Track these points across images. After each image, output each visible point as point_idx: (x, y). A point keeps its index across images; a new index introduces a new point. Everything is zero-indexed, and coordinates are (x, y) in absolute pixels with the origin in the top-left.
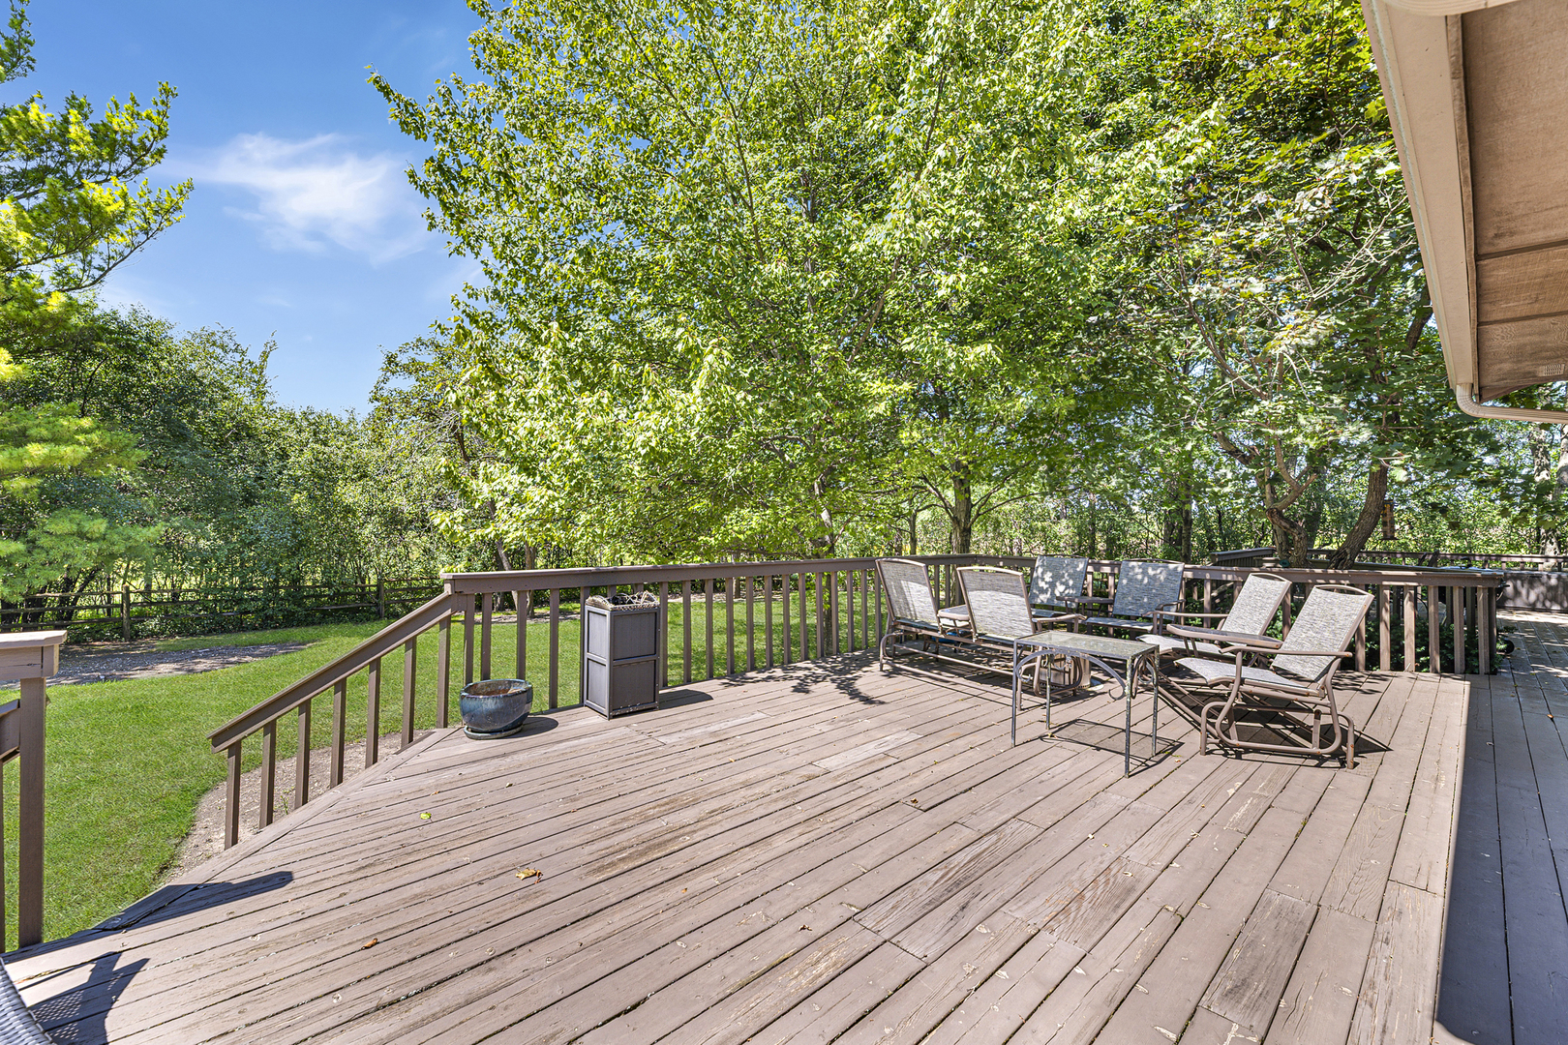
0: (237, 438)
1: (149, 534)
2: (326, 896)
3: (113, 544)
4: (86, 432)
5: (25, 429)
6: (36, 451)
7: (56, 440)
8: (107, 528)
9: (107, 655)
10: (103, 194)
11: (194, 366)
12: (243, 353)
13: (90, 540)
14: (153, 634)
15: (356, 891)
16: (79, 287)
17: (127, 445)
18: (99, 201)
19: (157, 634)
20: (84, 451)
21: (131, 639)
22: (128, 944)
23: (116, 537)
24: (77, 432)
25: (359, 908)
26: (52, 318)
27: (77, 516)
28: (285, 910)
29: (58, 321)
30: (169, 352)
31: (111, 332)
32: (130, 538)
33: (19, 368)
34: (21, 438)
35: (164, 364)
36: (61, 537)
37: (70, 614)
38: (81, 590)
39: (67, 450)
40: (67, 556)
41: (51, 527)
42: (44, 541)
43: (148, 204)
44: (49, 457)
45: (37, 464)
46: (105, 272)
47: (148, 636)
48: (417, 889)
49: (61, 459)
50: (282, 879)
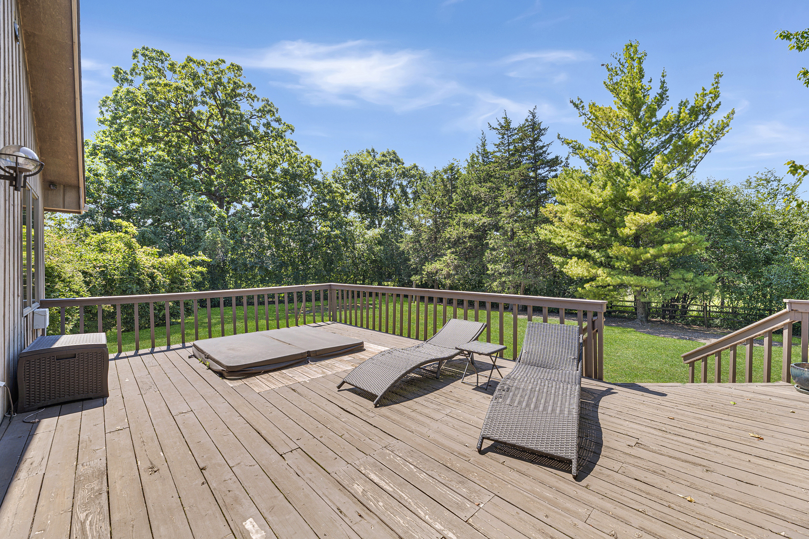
0: (761, 228)
1: (711, 279)
2: (673, 404)
3: (696, 283)
4: (685, 237)
5: (663, 239)
6: (666, 247)
7: (674, 242)
8: (694, 277)
9: (697, 331)
10: (692, 136)
11: (736, 197)
12: (779, 181)
13: (686, 282)
14: (717, 326)
15: (681, 407)
16: (685, 177)
17: (701, 241)
18: (690, 140)
19: (719, 327)
20: (682, 245)
21: (708, 327)
22: (617, 389)
23: (697, 280)
24: (681, 237)
25: (678, 411)
26: (673, 194)
27: (683, 271)
28: (657, 401)
29: (675, 194)
30: (723, 194)
31: (698, 192)
32: (703, 281)
33: (660, 217)
34: (662, 242)
35: (722, 200)
36: (676, 280)
37: (686, 313)
38: (690, 303)
39: (676, 246)
40: (678, 288)
41: (673, 276)
42: (671, 282)
43: (713, 130)
44: (671, 249)
45: (667, 252)
46: (695, 167)
47: (715, 327)
48: (703, 417)
49: (674, 249)
50: (665, 395)
